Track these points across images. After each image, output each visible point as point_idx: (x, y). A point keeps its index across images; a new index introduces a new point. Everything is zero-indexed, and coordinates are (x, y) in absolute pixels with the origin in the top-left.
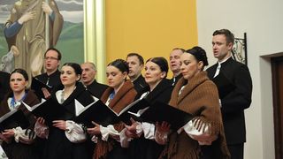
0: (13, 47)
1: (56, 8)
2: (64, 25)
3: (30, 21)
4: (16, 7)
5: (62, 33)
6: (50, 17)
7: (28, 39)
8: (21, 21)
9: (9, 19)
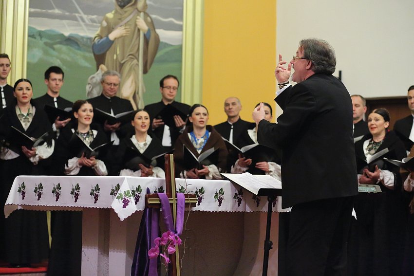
0: (102, 66)
1: (152, 25)
2: (160, 45)
3: (122, 37)
4: (107, 20)
5: (158, 55)
6: (145, 36)
7: (120, 58)
8: (112, 36)
9: (98, 32)
